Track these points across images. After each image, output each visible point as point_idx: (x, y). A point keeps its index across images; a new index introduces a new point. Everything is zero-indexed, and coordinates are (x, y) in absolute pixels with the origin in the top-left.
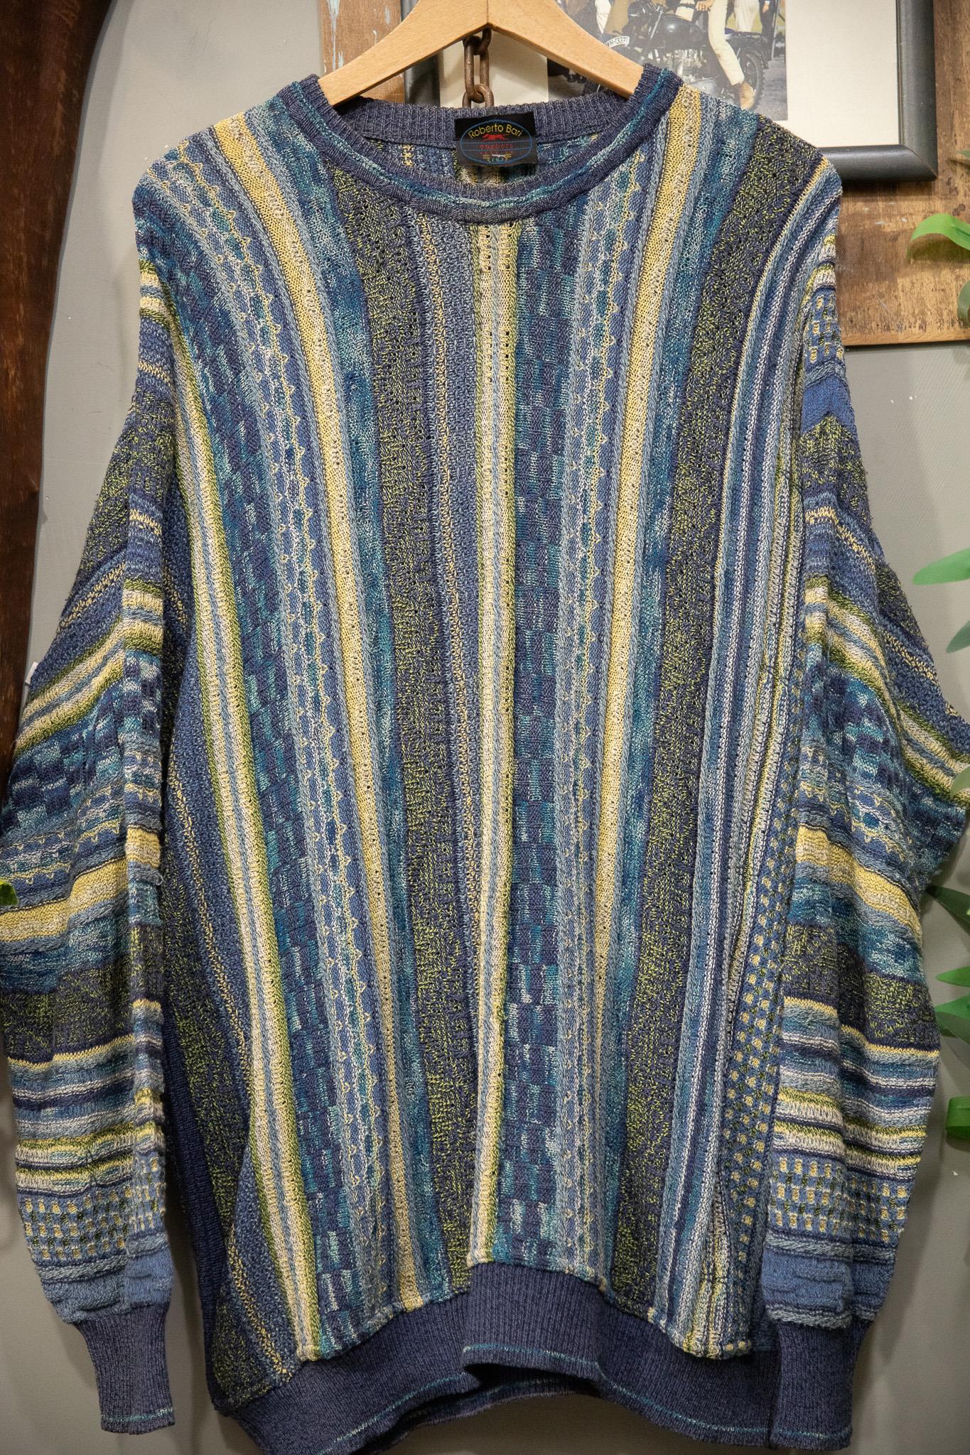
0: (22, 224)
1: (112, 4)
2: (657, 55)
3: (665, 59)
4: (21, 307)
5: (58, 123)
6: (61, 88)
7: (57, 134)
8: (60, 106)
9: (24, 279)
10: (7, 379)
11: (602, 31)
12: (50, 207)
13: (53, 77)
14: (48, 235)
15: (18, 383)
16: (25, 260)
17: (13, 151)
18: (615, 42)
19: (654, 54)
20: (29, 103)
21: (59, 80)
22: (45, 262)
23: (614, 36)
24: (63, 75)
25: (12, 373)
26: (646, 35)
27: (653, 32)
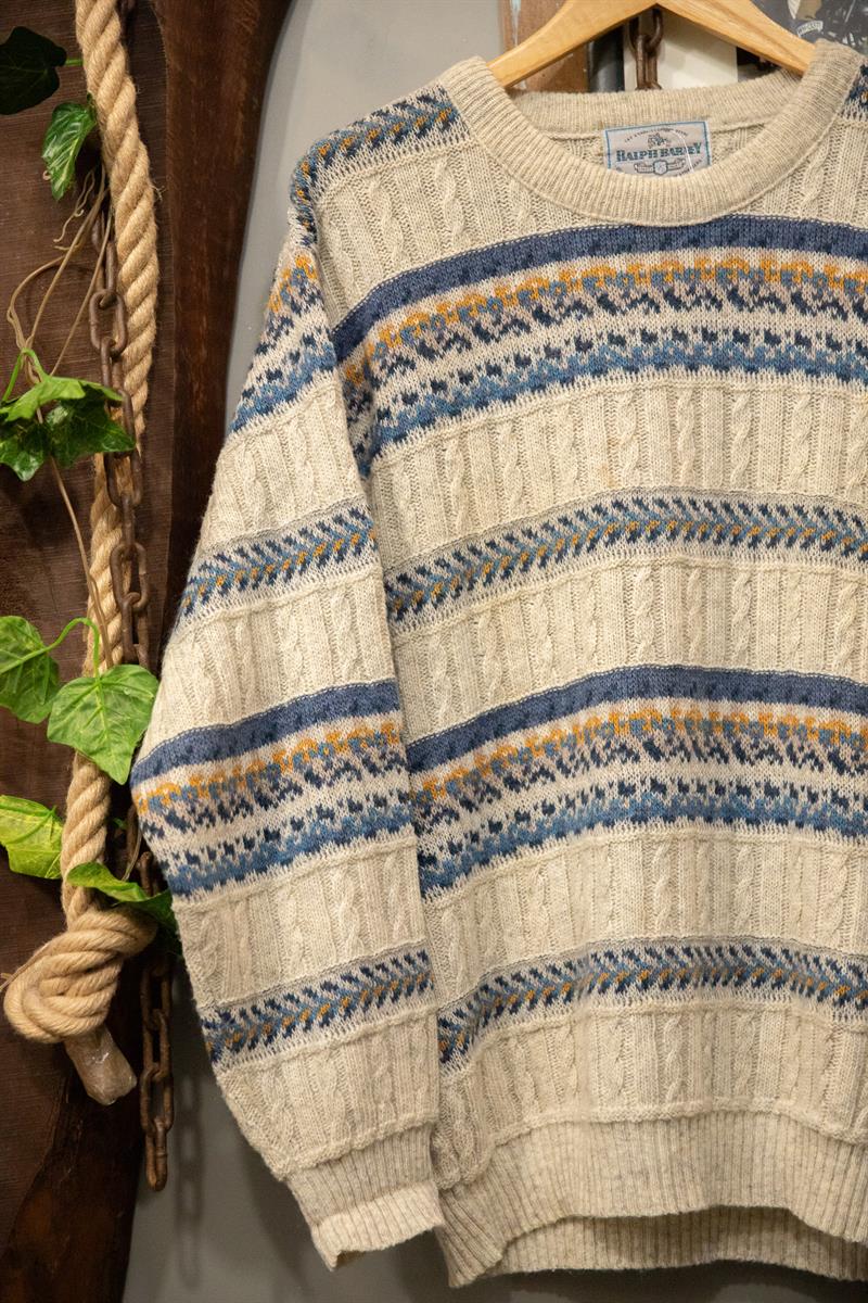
0: (204, 235)
1: (292, 4)
2: (852, 39)
3: (860, 43)
4: (204, 320)
5: (239, 132)
6: (242, 96)
7: (238, 143)
8: (241, 116)
9: (206, 290)
10: (191, 392)
11: (794, 17)
12: (231, 217)
13: (234, 85)
14: (229, 245)
15: (201, 396)
16: (207, 271)
17: (196, 162)
18: (807, 28)
19: (849, 39)
20: (211, 113)
21: (239, 89)
22: (226, 273)
23: (806, 22)
24: (244, 84)
25: (196, 387)
26: (841, 19)
27: (848, 16)
